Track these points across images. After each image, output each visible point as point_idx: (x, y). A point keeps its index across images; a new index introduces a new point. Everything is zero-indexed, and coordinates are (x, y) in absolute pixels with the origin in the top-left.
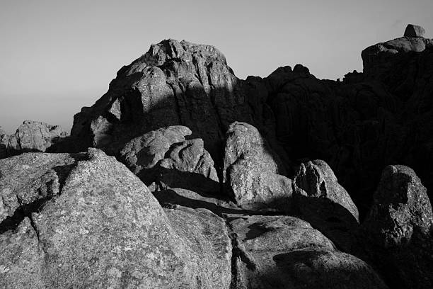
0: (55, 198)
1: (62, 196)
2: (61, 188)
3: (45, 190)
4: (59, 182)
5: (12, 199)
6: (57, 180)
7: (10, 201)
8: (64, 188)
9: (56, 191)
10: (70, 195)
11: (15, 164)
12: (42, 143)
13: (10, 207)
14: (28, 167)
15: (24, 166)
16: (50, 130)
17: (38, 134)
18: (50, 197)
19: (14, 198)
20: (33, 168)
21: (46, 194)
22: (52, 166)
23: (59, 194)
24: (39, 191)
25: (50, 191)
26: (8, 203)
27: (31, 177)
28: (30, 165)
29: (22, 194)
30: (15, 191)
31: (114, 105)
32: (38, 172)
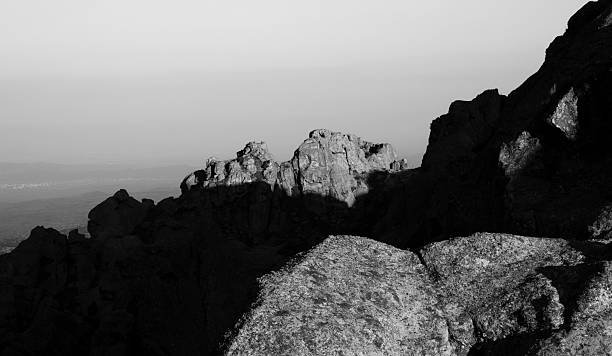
0: (559, 336)
1: (573, 334)
2: (567, 315)
3: (531, 316)
4: (561, 301)
5: (465, 327)
6: (556, 298)
7: (461, 331)
8: (577, 316)
9: (558, 321)
10: (591, 332)
11: (461, 255)
12: (349, 185)
13: (460, 343)
14: (486, 263)
15: (479, 261)
16: (367, 155)
17: (340, 163)
18: (545, 331)
19: (467, 326)
20: (497, 267)
21: (534, 324)
22: (536, 265)
23: (567, 327)
24: (519, 315)
25: (543, 319)
26: (457, 334)
27: (498, 284)
28: (490, 259)
29: (484, 318)
30: (469, 312)
31: (562, 105)
32: (509, 275)
